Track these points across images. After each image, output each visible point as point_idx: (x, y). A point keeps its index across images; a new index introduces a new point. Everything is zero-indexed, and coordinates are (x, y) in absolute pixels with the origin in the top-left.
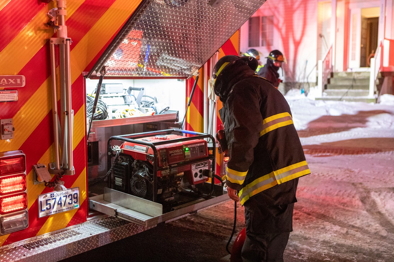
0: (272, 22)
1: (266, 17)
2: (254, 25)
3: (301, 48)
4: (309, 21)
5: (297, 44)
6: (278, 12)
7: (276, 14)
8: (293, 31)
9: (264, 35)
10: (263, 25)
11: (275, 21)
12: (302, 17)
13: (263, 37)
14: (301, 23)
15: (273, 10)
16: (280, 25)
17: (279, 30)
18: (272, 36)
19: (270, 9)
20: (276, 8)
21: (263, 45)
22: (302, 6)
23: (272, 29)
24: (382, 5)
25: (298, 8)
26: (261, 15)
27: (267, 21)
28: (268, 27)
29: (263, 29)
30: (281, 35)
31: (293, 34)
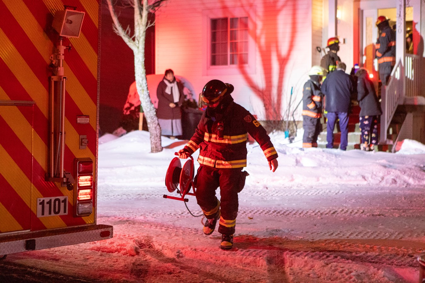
0: (246, 26)
1: (237, 18)
2: (220, 31)
3: (289, 67)
4: (299, 26)
5: (283, 62)
6: (255, 12)
7: (252, 15)
8: (276, 42)
9: (234, 47)
10: (232, 32)
11: (251, 26)
12: (289, 20)
13: (232, 50)
14: (288, 30)
15: (247, 8)
16: (258, 32)
17: (256, 39)
18: (247, 49)
19: (242, 6)
20: (251, 5)
21: (233, 62)
22: (290, 3)
23: (246, 38)
24: (401, 6)
25: (284, 6)
26: (229, 17)
27: (238, 24)
28: (239, 34)
29: (233, 37)
30: (260, 47)
31: (277, 47)
